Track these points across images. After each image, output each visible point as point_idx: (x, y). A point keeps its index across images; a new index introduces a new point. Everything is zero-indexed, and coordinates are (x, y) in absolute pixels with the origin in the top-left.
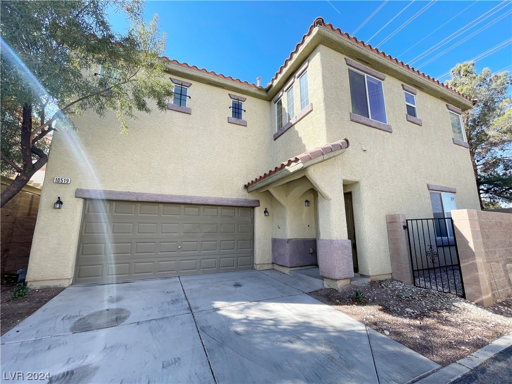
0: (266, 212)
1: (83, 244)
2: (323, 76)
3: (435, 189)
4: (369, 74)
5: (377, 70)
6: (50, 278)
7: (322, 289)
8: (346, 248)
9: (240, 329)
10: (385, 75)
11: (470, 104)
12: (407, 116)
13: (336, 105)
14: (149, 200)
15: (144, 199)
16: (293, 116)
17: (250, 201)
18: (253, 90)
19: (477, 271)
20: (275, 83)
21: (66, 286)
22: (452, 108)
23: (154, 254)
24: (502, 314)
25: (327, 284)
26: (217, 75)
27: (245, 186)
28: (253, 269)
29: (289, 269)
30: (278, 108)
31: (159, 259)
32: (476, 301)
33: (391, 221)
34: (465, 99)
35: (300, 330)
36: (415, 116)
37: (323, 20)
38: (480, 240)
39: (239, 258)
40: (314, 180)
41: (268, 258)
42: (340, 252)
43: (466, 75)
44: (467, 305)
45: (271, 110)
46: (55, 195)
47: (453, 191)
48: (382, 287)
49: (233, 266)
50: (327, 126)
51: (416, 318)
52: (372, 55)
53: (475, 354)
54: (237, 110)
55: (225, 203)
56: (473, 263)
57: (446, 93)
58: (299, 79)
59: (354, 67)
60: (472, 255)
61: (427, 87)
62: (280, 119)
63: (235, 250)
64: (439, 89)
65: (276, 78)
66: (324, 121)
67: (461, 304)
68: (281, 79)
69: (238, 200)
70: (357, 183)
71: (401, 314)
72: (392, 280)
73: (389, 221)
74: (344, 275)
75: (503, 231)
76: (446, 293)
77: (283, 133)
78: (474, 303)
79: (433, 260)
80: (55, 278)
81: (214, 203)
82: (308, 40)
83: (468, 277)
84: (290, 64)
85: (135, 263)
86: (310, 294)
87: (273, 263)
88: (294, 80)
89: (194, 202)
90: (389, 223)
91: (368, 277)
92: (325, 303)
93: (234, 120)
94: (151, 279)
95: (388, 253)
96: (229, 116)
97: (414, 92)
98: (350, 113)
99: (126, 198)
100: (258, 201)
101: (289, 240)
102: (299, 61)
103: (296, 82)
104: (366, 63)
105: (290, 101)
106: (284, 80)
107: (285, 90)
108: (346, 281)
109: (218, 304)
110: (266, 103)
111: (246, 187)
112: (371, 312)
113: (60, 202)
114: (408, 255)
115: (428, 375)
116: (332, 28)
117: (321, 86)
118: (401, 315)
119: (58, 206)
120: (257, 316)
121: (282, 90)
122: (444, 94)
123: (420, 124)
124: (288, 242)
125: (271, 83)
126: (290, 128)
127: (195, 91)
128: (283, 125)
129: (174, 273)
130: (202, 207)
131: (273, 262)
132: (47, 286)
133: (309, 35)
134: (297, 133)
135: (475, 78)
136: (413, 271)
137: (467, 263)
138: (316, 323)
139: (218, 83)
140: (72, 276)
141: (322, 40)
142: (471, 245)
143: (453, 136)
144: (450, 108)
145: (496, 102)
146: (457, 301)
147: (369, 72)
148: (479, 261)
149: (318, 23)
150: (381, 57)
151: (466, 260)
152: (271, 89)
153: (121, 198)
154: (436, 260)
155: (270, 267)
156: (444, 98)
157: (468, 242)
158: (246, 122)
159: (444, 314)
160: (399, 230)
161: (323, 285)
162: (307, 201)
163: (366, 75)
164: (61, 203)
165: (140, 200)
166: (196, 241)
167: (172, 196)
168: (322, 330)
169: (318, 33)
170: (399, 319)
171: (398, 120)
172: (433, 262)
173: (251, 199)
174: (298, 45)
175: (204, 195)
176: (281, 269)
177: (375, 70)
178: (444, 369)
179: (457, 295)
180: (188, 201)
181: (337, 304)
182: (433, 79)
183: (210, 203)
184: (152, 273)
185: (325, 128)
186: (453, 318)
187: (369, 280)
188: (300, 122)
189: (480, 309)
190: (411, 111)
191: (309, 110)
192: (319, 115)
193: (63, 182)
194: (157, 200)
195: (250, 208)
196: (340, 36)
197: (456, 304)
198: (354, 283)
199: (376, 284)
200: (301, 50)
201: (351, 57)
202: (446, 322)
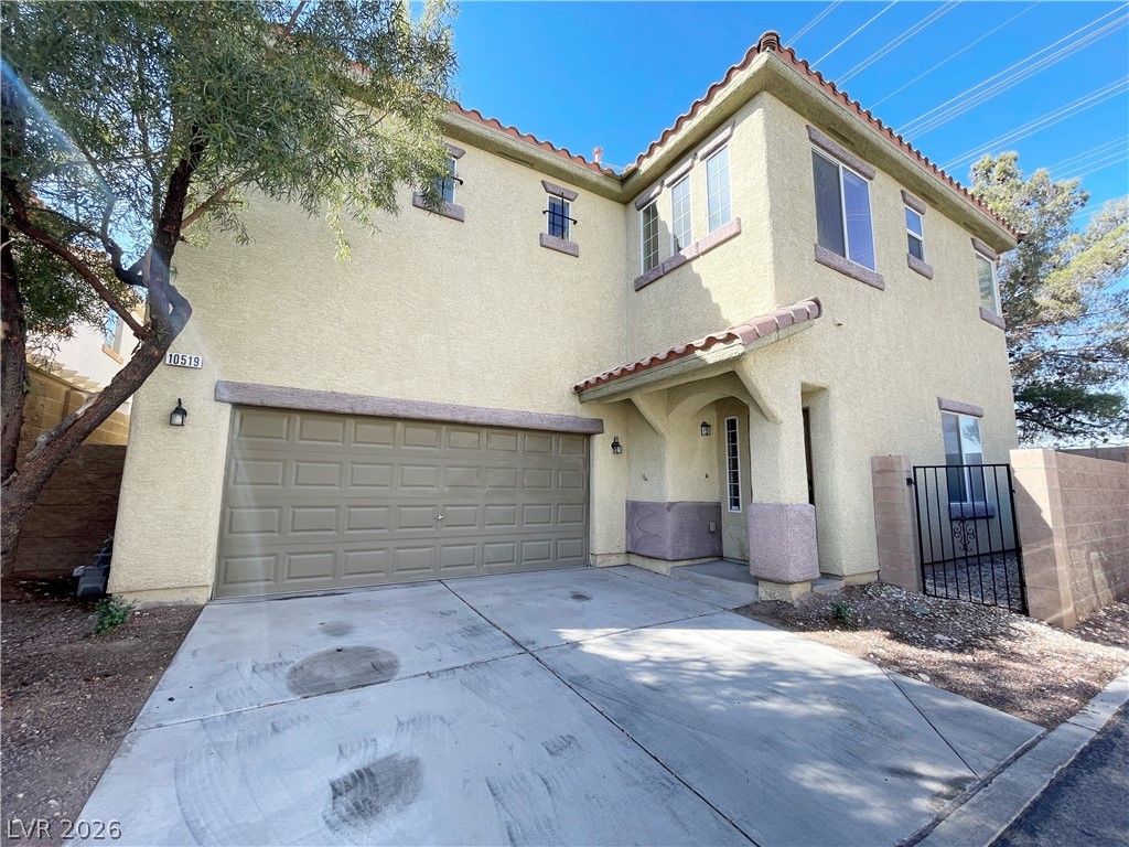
0: (615, 445)
1: (231, 508)
2: (769, 162)
3: (951, 408)
4: (847, 164)
5: (861, 156)
6: (166, 585)
7: (756, 603)
8: (807, 520)
9: (648, 679)
10: (875, 168)
11: (1012, 240)
12: (908, 257)
13: (792, 227)
14: (379, 412)
15: (368, 410)
16: (688, 242)
17: (585, 422)
18: (594, 176)
19: (1055, 565)
20: (646, 165)
21: (202, 601)
22: (982, 248)
23: (385, 531)
24: (1095, 640)
25: (765, 592)
26: (521, 137)
27: (577, 388)
28: (586, 564)
29: (671, 565)
30: (647, 219)
31: (396, 544)
32: (1050, 619)
33: (883, 469)
34: (1005, 229)
35: (763, 678)
36: (920, 257)
37: (778, 38)
38: (1060, 506)
39: (559, 542)
40: (754, 381)
41: (619, 542)
42: (797, 528)
43: (1003, 180)
44: (1035, 626)
45: (627, 224)
46: (169, 393)
47: (979, 413)
48: (871, 598)
49: (548, 558)
50: (775, 269)
51: (960, 650)
52: (860, 124)
53: (1089, 707)
54: (558, 219)
55: (535, 424)
56: (1048, 549)
57: (976, 214)
58: (705, 161)
59: (822, 147)
60: (1048, 534)
61: (946, 200)
62: (652, 246)
63: (551, 525)
64: (965, 207)
65: (650, 154)
66: (769, 258)
67: (1022, 625)
68: (662, 158)
69: (561, 419)
70: (822, 390)
71: (930, 644)
72: (881, 584)
73: (877, 469)
74: (803, 574)
75: (1087, 492)
76: (988, 606)
77: (661, 277)
78: (1045, 623)
79: (965, 545)
80: (177, 584)
81: (513, 424)
82: (739, 78)
83: (1036, 576)
84: (688, 126)
85: (346, 551)
86: (736, 610)
87: (628, 553)
88: (693, 162)
89: (472, 420)
90: (879, 472)
91: (840, 577)
92: (779, 628)
93: (554, 241)
94: (382, 586)
95: (873, 533)
96: (542, 231)
97: (920, 207)
98: (815, 245)
99: (329, 407)
100: (600, 422)
101: (672, 504)
102: (711, 123)
103: (697, 170)
104: (844, 140)
105: (681, 210)
106: (666, 161)
107: (667, 182)
108: (804, 585)
109: (571, 634)
110: (616, 207)
111: (578, 390)
112: (874, 640)
113: (180, 410)
114: (914, 535)
115: (1033, 744)
116: (793, 57)
117: (765, 182)
118: (932, 646)
119: (178, 419)
120: (666, 655)
121: (659, 181)
122: (973, 218)
123: (930, 275)
124: (669, 509)
125: (634, 165)
126: (678, 267)
127: (473, 167)
128: (661, 260)
129: (429, 573)
130: (485, 431)
131: (630, 549)
132: (160, 603)
133: (743, 67)
134: (697, 279)
135: (1019, 187)
136: (923, 565)
137: (1037, 550)
138: (787, 665)
139: (522, 153)
140: (213, 580)
141: (771, 84)
142: (1047, 516)
143: (979, 304)
144: (977, 245)
145: (1049, 239)
146: (1014, 620)
147: (848, 159)
148: (1059, 545)
149: (767, 43)
150: (873, 129)
151: (1035, 545)
152: (635, 178)
153: (317, 405)
154: (972, 544)
155: (622, 560)
156: (971, 225)
157: (1040, 511)
158: (576, 247)
159: (1003, 642)
160: (900, 486)
161: (757, 593)
162: (704, 425)
163: (841, 165)
164: (184, 413)
165: (358, 411)
166: (474, 505)
167: (427, 406)
168: (804, 675)
169: (767, 66)
170: (931, 652)
171: (893, 264)
172: (966, 549)
173: (586, 416)
174: (715, 86)
175: (492, 405)
176: (647, 564)
177: (857, 158)
178: (1054, 734)
179: (1010, 609)
180: (461, 417)
181: (803, 629)
182: (958, 185)
183: (505, 423)
184: (383, 574)
185: (770, 274)
186: (1022, 648)
187: (842, 584)
188: (707, 255)
189: (1058, 633)
190: (915, 248)
191: (732, 233)
192: (758, 246)
193: (187, 364)
194: (395, 412)
195: (582, 437)
196: (806, 77)
197: (1016, 625)
198: (817, 589)
199: (856, 591)
200: (720, 100)
201: (818, 124)
202: (1014, 656)
